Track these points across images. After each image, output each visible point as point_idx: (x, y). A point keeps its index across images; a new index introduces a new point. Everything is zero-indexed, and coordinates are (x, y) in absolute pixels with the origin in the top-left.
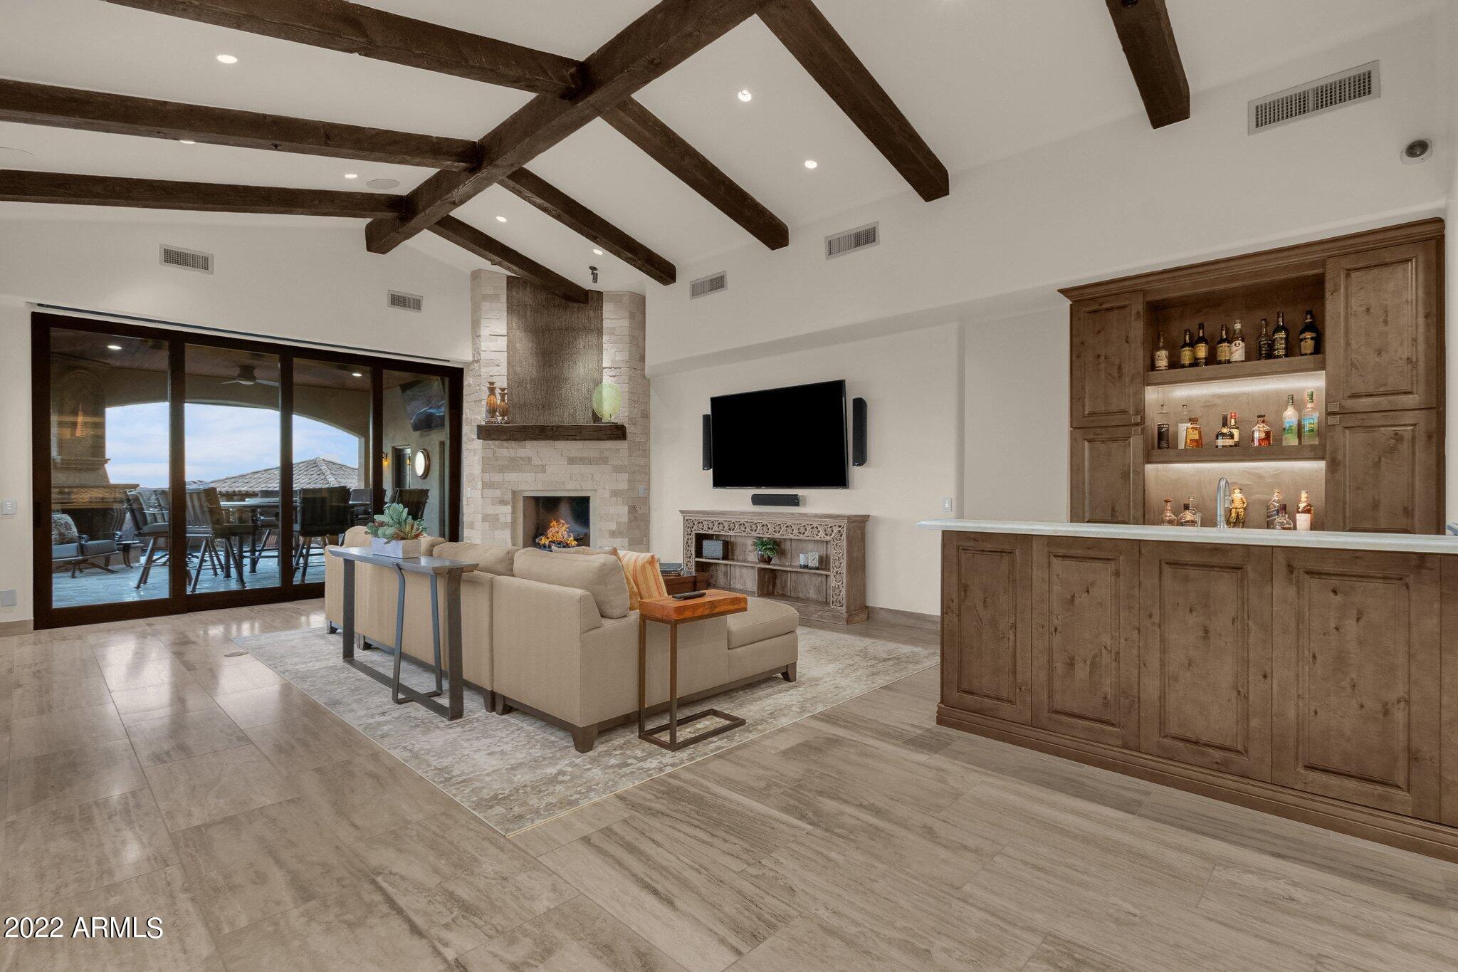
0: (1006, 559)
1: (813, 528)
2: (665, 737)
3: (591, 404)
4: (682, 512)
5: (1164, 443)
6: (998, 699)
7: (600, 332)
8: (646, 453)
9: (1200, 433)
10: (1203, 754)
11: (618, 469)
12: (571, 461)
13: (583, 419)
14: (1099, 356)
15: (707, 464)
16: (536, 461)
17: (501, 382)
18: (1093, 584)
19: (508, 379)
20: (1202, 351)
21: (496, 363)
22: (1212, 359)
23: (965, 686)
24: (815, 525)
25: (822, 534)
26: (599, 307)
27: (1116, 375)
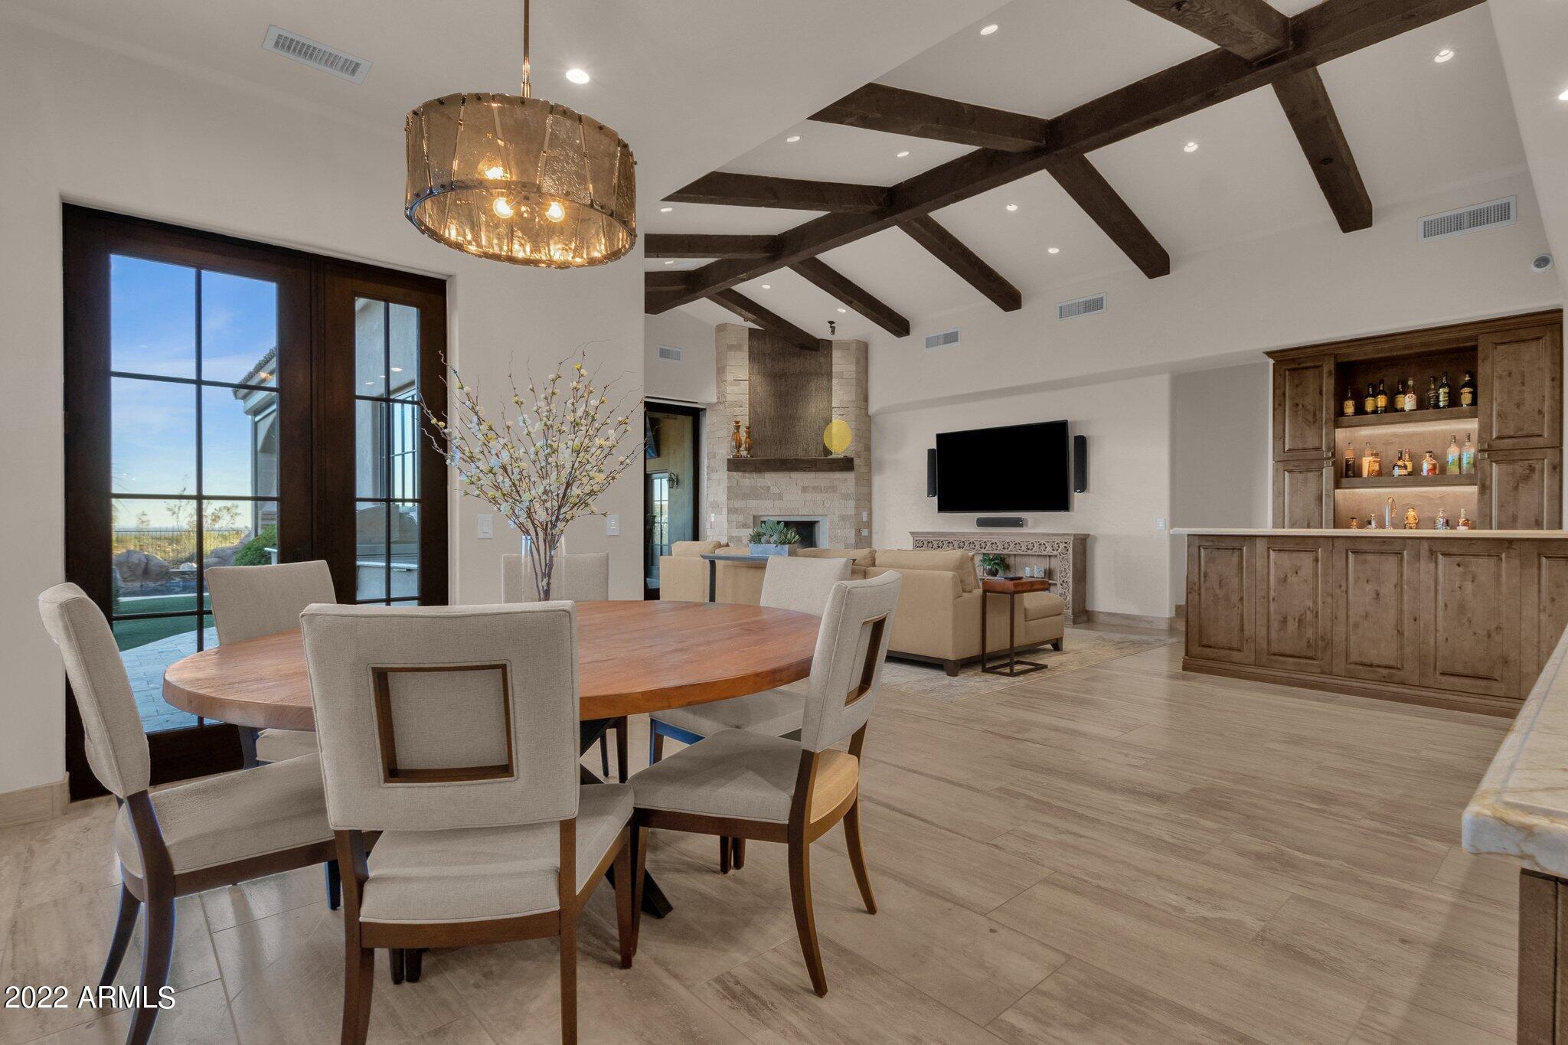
0: (1237, 553)
1: (1040, 544)
2: (1007, 670)
3: (823, 440)
4: (912, 533)
5: (1350, 473)
6: (1230, 649)
7: (829, 375)
8: (869, 483)
9: (1380, 466)
10: (1375, 672)
11: (846, 497)
12: (804, 489)
13: (814, 454)
14: (1297, 405)
15: (931, 492)
16: (774, 490)
17: (745, 422)
18: (1300, 567)
19: (750, 419)
20: (1382, 401)
21: (739, 404)
22: (1391, 407)
23: (1205, 642)
24: (1042, 542)
25: (1049, 549)
26: (829, 356)
27: (1311, 419)
